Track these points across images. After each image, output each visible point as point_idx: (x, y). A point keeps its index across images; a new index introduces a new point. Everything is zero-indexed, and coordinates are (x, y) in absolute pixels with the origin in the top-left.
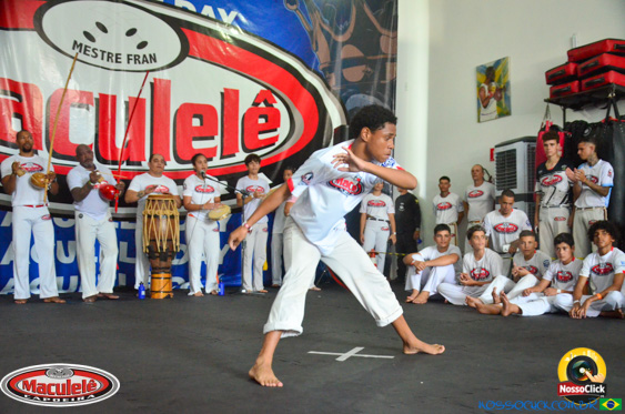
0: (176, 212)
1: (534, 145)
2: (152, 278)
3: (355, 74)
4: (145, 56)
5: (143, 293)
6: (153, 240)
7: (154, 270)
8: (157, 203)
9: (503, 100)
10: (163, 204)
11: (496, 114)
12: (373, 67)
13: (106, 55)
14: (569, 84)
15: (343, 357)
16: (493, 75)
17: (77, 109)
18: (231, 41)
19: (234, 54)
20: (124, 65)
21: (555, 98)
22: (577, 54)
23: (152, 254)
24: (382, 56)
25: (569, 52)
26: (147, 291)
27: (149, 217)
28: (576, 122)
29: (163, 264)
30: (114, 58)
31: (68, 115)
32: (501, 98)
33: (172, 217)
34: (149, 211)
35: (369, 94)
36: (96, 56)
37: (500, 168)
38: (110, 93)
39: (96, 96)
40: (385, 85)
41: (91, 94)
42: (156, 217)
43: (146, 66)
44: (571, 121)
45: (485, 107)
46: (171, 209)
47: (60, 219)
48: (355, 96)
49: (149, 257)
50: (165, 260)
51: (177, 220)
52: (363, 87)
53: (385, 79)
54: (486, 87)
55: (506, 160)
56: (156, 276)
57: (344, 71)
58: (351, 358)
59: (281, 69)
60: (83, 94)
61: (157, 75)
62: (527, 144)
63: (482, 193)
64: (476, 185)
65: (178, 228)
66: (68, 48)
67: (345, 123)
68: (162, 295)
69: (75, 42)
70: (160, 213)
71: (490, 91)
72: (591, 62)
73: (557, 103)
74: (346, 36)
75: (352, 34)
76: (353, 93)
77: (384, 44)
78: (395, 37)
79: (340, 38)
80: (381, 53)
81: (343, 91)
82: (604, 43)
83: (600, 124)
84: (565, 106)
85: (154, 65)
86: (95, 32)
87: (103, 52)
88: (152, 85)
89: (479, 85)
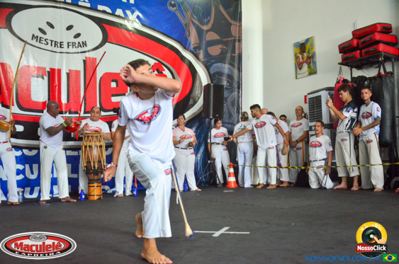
0: (103, 143)
1: (333, 92)
2: (89, 187)
3: (215, 51)
4: (79, 43)
5: (83, 197)
6: (89, 162)
7: (90, 182)
8: (90, 138)
9: (311, 64)
10: (95, 139)
11: (307, 73)
12: (227, 46)
13: (53, 43)
14: (354, 53)
15: (217, 234)
16: (305, 48)
17: (36, 79)
18: (135, 31)
19: (137, 40)
20: (65, 49)
21: (345, 62)
22: (358, 33)
23: (88, 171)
24: (233, 38)
25: (353, 32)
26: (85, 195)
27: (86, 147)
28: (359, 77)
29: (96, 177)
30: (59, 45)
31: (30, 83)
32: (310, 63)
33: (101, 146)
34: (85, 143)
35: (225, 63)
36: (47, 44)
37: (311, 108)
38: (56, 68)
39: (48, 69)
40: (234, 57)
41: (45, 68)
42: (90, 147)
43: (80, 49)
44: (356, 76)
45: (300, 69)
46: (100, 141)
47: (27, 150)
48: (216, 64)
49: (87, 173)
50: (97, 175)
51: (104, 148)
52: (221, 58)
53: (235, 53)
54: (300, 56)
55: (315, 103)
56: (91, 185)
57: (208, 49)
58: (222, 235)
59: (167, 49)
60: (39, 68)
61: (87, 55)
62: (328, 92)
63: (301, 124)
64: (298, 119)
65: (105, 154)
66: (29, 40)
67: (210, 82)
68: (96, 198)
69: (33, 35)
70: (93, 144)
71: (303, 59)
72: (367, 39)
73: (346, 65)
74: (209, 26)
75: (213, 25)
76: (215, 63)
77: (234, 30)
78: (240, 26)
79: (205, 28)
80: (232, 36)
81: (208, 62)
82: (375, 26)
83: (374, 78)
84: (351, 67)
85: (85, 49)
86: (47, 29)
87: (52, 41)
88: (84, 61)
89: (296, 55)
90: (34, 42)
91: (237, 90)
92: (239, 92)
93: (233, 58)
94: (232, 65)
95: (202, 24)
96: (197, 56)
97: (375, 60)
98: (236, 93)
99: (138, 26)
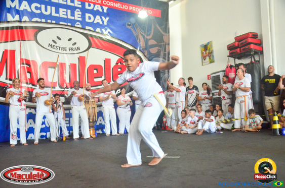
11: (209, 62)
12: (161, 48)
14: (236, 50)
16: (207, 48)
17: (51, 69)
18: (107, 41)
19: (108, 46)
20: (68, 52)
21: (231, 55)
22: (238, 38)
25: (235, 38)
30: (64, 49)
32: (210, 56)
35: (160, 58)
37: (213, 82)
38: (63, 62)
40: (166, 53)
43: (76, 52)
45: (205, 60)
52: (157, 55)
53: (166, 51)
54: (205, 52)
55: (215, 79)
57: (150, 49)
60: (52, 63)
69: (49, 44)
72: (244, 41)
73: (232, 57)
74: (150, 36)
75: (153, 36)
76: (154, 58)
77: (165, 38)
78: (169, 36)
79: (148, 38)
80: (164, 42)
81: (150, 57)
82: (248, 34)
83: (248, 64)
84: (235, 58)
85: (79, 51)
86: (57, 40)
87: (60, 47)
88: (78, 58)
89: (202, 51)
90: (50, 48)
91: (167, 73)
92: (168, 74)
93: (165, 55)
94: (165, 58)
95: (147, 36)
96: (143, 53)
97: (248, 54)
98: (167, 74)
99: (109, 38)
